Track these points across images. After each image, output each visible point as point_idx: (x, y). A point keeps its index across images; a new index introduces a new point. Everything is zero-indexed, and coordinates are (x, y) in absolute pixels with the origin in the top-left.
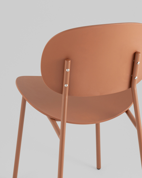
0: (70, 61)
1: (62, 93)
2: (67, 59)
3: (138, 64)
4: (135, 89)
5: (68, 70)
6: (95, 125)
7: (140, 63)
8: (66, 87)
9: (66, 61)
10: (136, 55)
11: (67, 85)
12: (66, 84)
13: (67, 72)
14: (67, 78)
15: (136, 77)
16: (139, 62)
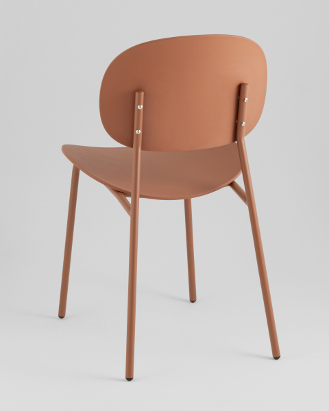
0: (143, 93)
1: (132, 147)
2: (139, 90)
3: (245, 101)
4: (243, 142)
5: (141, 107)
6: (183, 201)
7: (248, 100)
8: (138, 135)
9: (137, 94)
10: (242, 87)
11: (140, 131)
12: (138, 129)
13: (139, 110)
14: (139, 120)
15: (244, 123)
16: (246, 99)
